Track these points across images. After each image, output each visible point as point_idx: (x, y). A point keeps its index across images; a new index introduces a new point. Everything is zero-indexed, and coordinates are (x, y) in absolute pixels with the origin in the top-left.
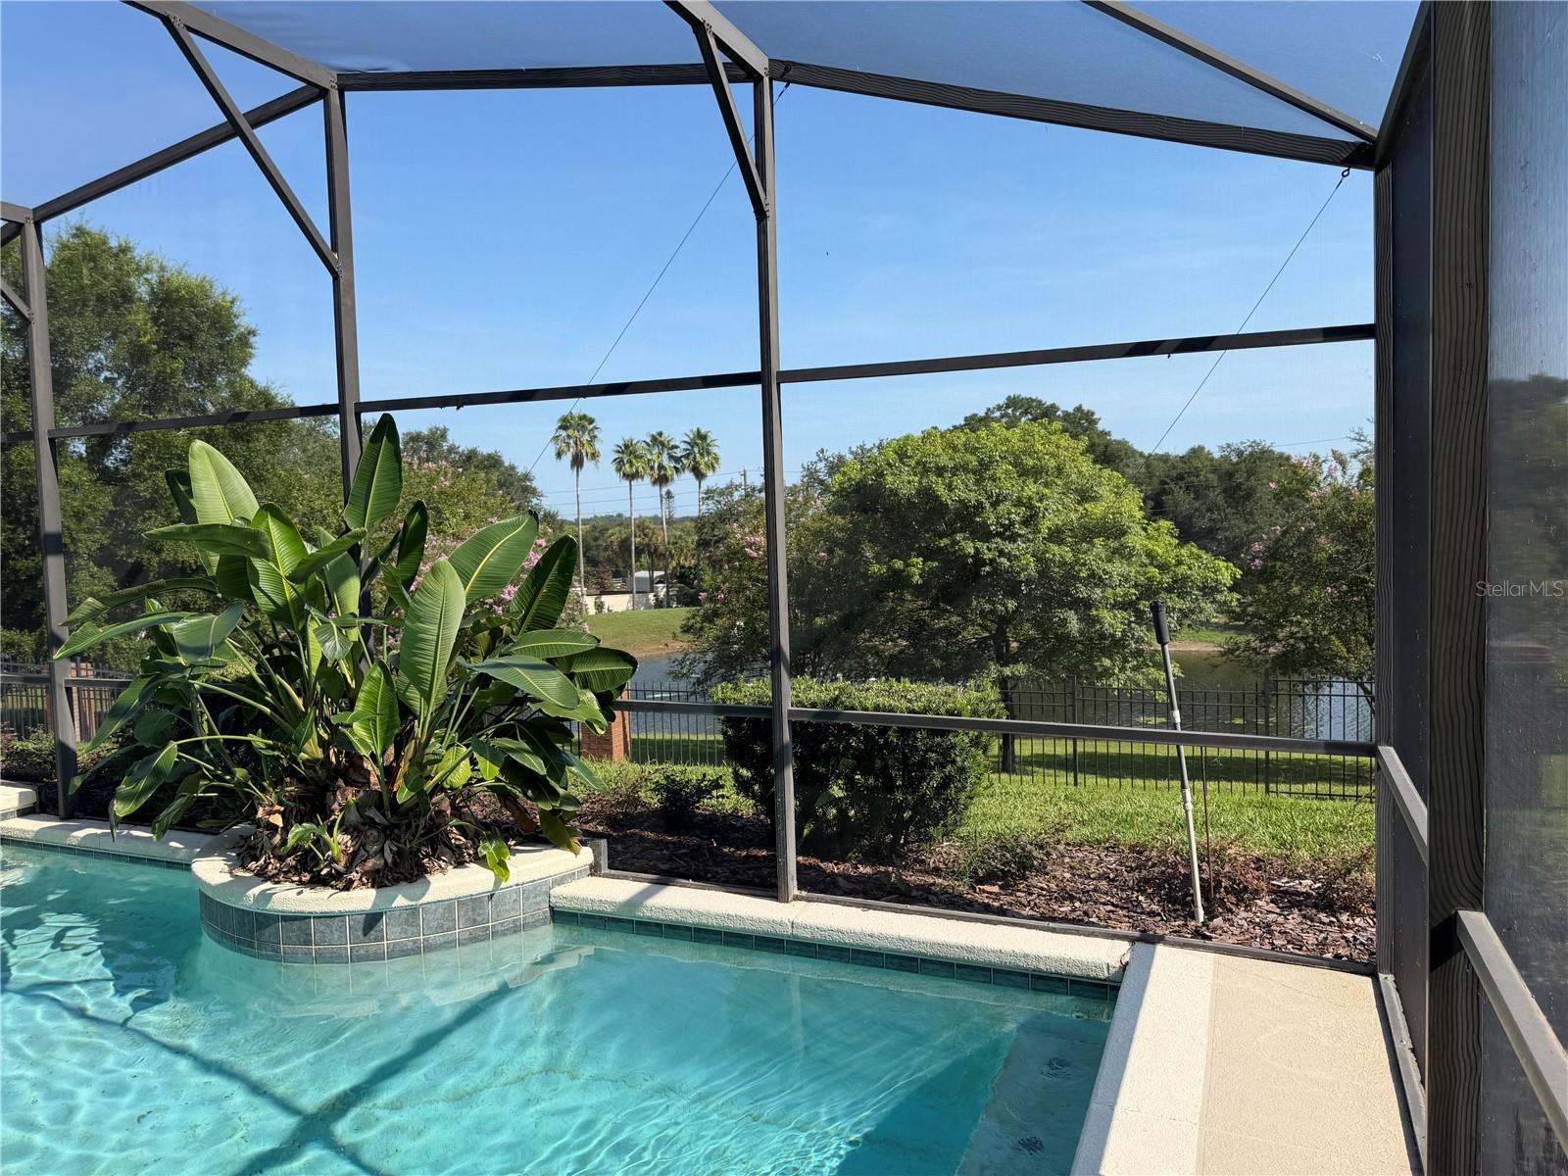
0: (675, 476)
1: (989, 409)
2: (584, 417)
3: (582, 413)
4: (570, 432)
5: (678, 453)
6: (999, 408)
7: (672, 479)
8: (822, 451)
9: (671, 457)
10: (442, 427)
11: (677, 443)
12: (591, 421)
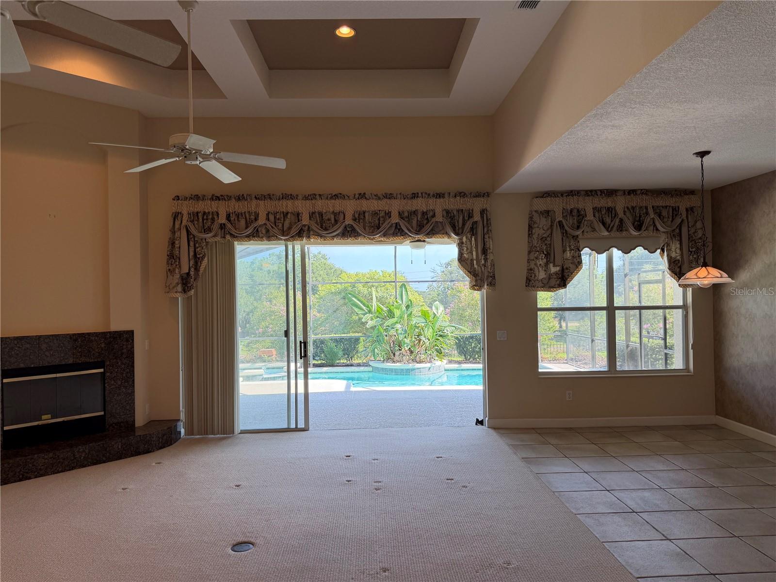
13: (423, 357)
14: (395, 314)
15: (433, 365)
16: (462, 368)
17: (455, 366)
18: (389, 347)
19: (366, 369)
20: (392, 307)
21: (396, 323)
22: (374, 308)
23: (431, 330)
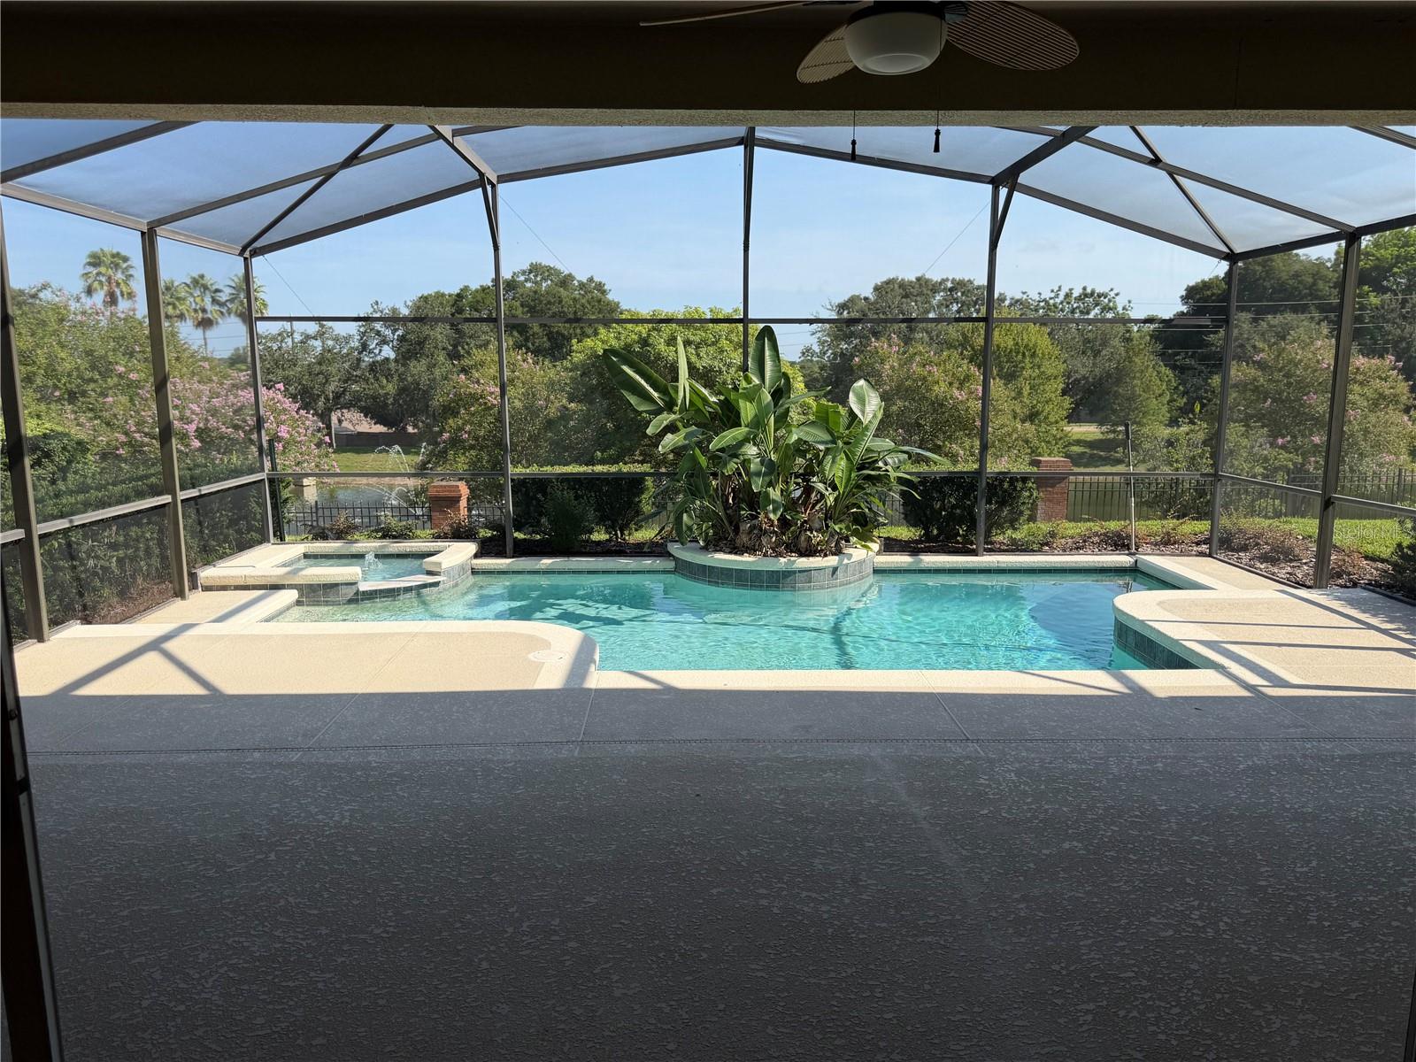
0: (220, 321)
1: (514, 273)
2: (117, 255)
3: (115, 251)
4: (103, 269)
5: (223, 297)
6: (524, 273)
7: (217, 323)
8: (377, 303)
9: (215, 301)
11: (220, 287)
12: (125, 259)
13: (817, 537)
14: (743, 415)
15: (846, 561)
16: (922, 566)
17: (903, 560)
18: (721, 508)
19: (658, 563)
20: (733, 396)
21: (746, 440)
22: (681, 394)
23: (843, 463)
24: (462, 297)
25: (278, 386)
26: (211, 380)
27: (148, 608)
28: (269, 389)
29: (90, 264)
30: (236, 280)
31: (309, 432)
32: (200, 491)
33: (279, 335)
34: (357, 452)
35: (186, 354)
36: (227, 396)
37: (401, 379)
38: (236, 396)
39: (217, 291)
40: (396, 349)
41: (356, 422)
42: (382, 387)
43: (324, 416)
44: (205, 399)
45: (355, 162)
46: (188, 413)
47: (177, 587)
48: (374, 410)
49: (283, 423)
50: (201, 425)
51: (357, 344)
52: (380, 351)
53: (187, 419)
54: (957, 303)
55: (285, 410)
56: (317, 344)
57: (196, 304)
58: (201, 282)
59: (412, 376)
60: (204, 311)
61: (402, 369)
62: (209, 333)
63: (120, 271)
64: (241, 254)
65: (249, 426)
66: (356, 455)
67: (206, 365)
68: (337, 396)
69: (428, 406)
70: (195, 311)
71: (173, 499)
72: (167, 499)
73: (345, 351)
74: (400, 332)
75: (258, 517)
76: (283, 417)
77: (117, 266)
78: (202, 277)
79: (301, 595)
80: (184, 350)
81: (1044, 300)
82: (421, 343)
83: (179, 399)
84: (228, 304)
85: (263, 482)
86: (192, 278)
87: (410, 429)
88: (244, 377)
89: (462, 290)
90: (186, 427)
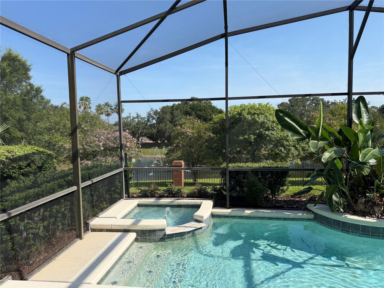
0: (112, 114)
2: (87, 98)
4: (83, 101)
5: (113, 108)
7: (111, 115)
9: (111, 109)
10: (49, 99)
11: (112, 105)
12: (89, 99)
19: (305, 215)
24: (173, 107)
25: (127, 131)
26: (108, 129)
27: (61, 249)
28: (124, 132)
29: (80, 100)
30: (116, 103)
31: (135, 144)
32: (92, 181)
33: (127, 117)
34: (146, 148)
35: (102, 122)
36: (112, 134)
37: (158, 129)
38: (115, 134)
39: (112, 106)
40: (156, 121)
41: (146, 140)
42: (153, 131)
43: (138, 139)
44: (106, 135)
45: (174, 10)
46: (100, 139)
47: (78, 233)
48: (150, 137)
49: (128, 142)
50: (104, 143)
51: (147, 119)
52: (153, 121)
53: (100, 141)
54: (315, 104)
55: (129, 138)
56: (136, 120)
57: (106, 110)
58: (108, 104)
59: (161, 128)
60: (108, 111)
61: (158, 126)
62: (109, 117)
63: (87, 102)
64: (115, 73)
65: (118, 143)
66: (145, 149)
67: (107, 125)
68: (141, 133)
69: (164, 136)
70: (106, 111)
71: (77, 188)
72: (74, 188)
73: (143, 121)
74: (158, 116)
75: (119, 187)
76: (128, 140)
77: (87, 100)
78: (108, 103)
79: (138, 235)
80: (101, 121)
81: (342, 102)
82: (163, 119)
83: (98, 135)
84: (114, 110)
85: (121, 172)
86: (105, 103)
87: (159, 142)
88: (117, 128)
89: (173, 105)
90: (100, 143)
